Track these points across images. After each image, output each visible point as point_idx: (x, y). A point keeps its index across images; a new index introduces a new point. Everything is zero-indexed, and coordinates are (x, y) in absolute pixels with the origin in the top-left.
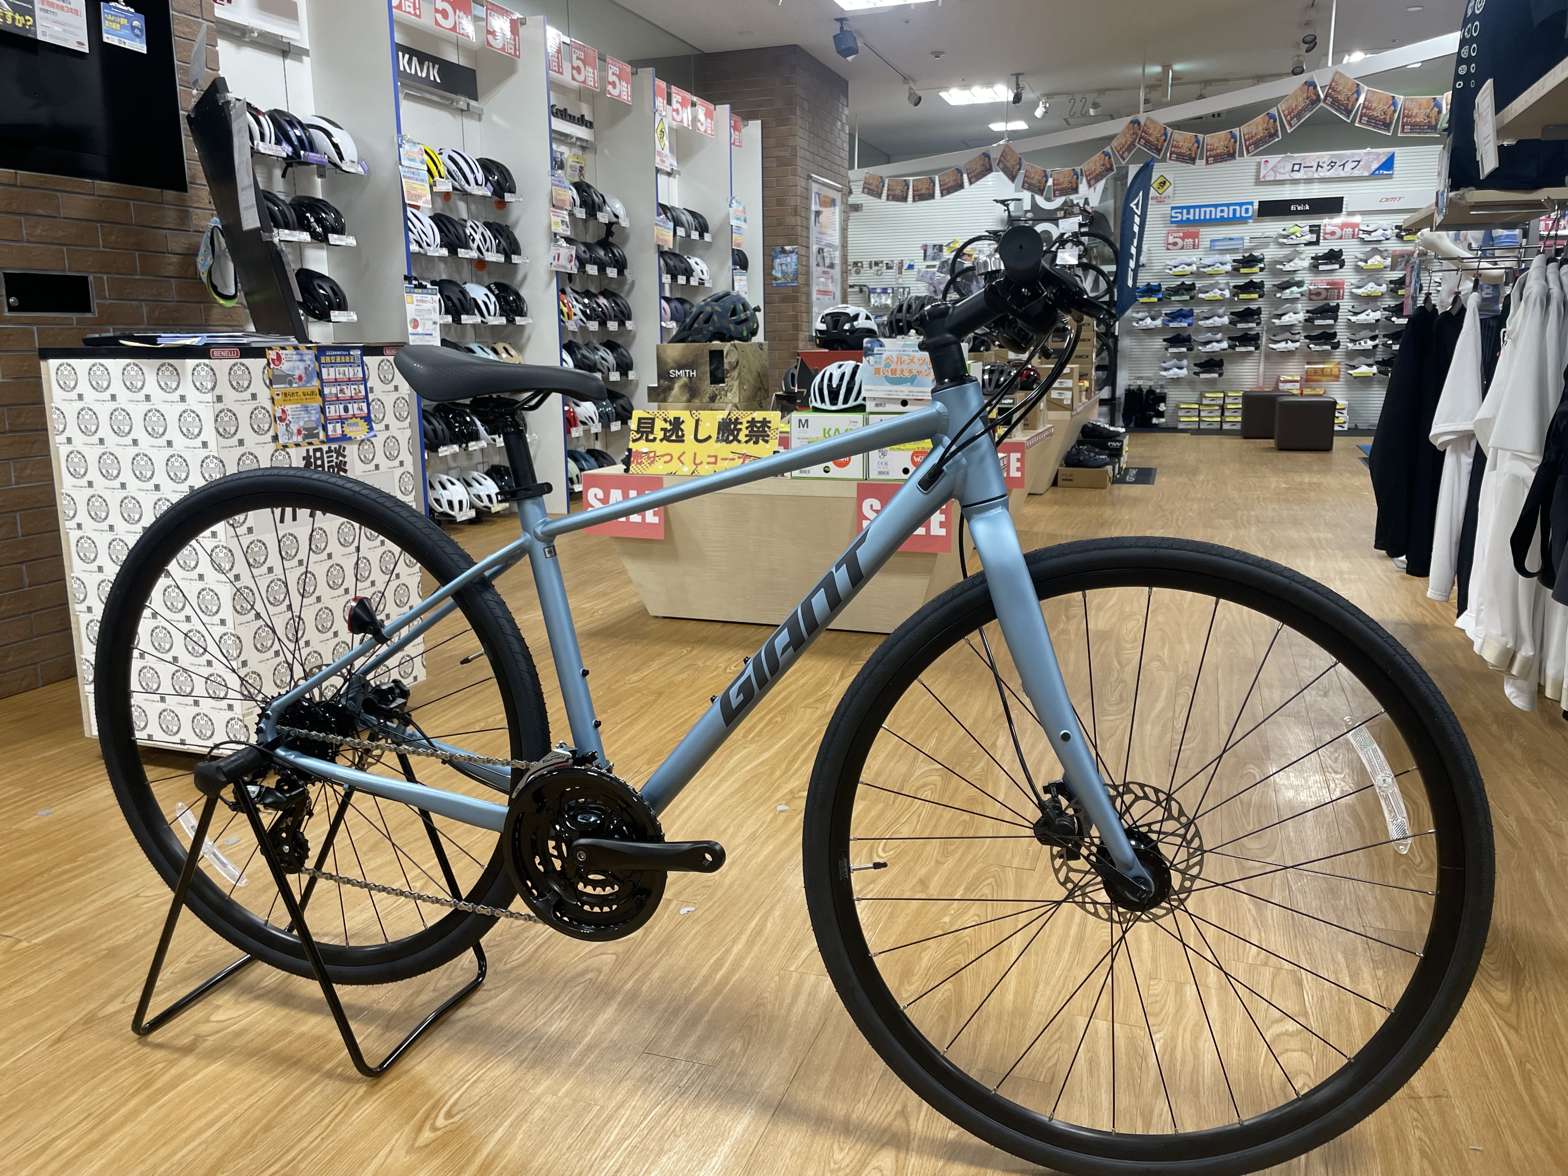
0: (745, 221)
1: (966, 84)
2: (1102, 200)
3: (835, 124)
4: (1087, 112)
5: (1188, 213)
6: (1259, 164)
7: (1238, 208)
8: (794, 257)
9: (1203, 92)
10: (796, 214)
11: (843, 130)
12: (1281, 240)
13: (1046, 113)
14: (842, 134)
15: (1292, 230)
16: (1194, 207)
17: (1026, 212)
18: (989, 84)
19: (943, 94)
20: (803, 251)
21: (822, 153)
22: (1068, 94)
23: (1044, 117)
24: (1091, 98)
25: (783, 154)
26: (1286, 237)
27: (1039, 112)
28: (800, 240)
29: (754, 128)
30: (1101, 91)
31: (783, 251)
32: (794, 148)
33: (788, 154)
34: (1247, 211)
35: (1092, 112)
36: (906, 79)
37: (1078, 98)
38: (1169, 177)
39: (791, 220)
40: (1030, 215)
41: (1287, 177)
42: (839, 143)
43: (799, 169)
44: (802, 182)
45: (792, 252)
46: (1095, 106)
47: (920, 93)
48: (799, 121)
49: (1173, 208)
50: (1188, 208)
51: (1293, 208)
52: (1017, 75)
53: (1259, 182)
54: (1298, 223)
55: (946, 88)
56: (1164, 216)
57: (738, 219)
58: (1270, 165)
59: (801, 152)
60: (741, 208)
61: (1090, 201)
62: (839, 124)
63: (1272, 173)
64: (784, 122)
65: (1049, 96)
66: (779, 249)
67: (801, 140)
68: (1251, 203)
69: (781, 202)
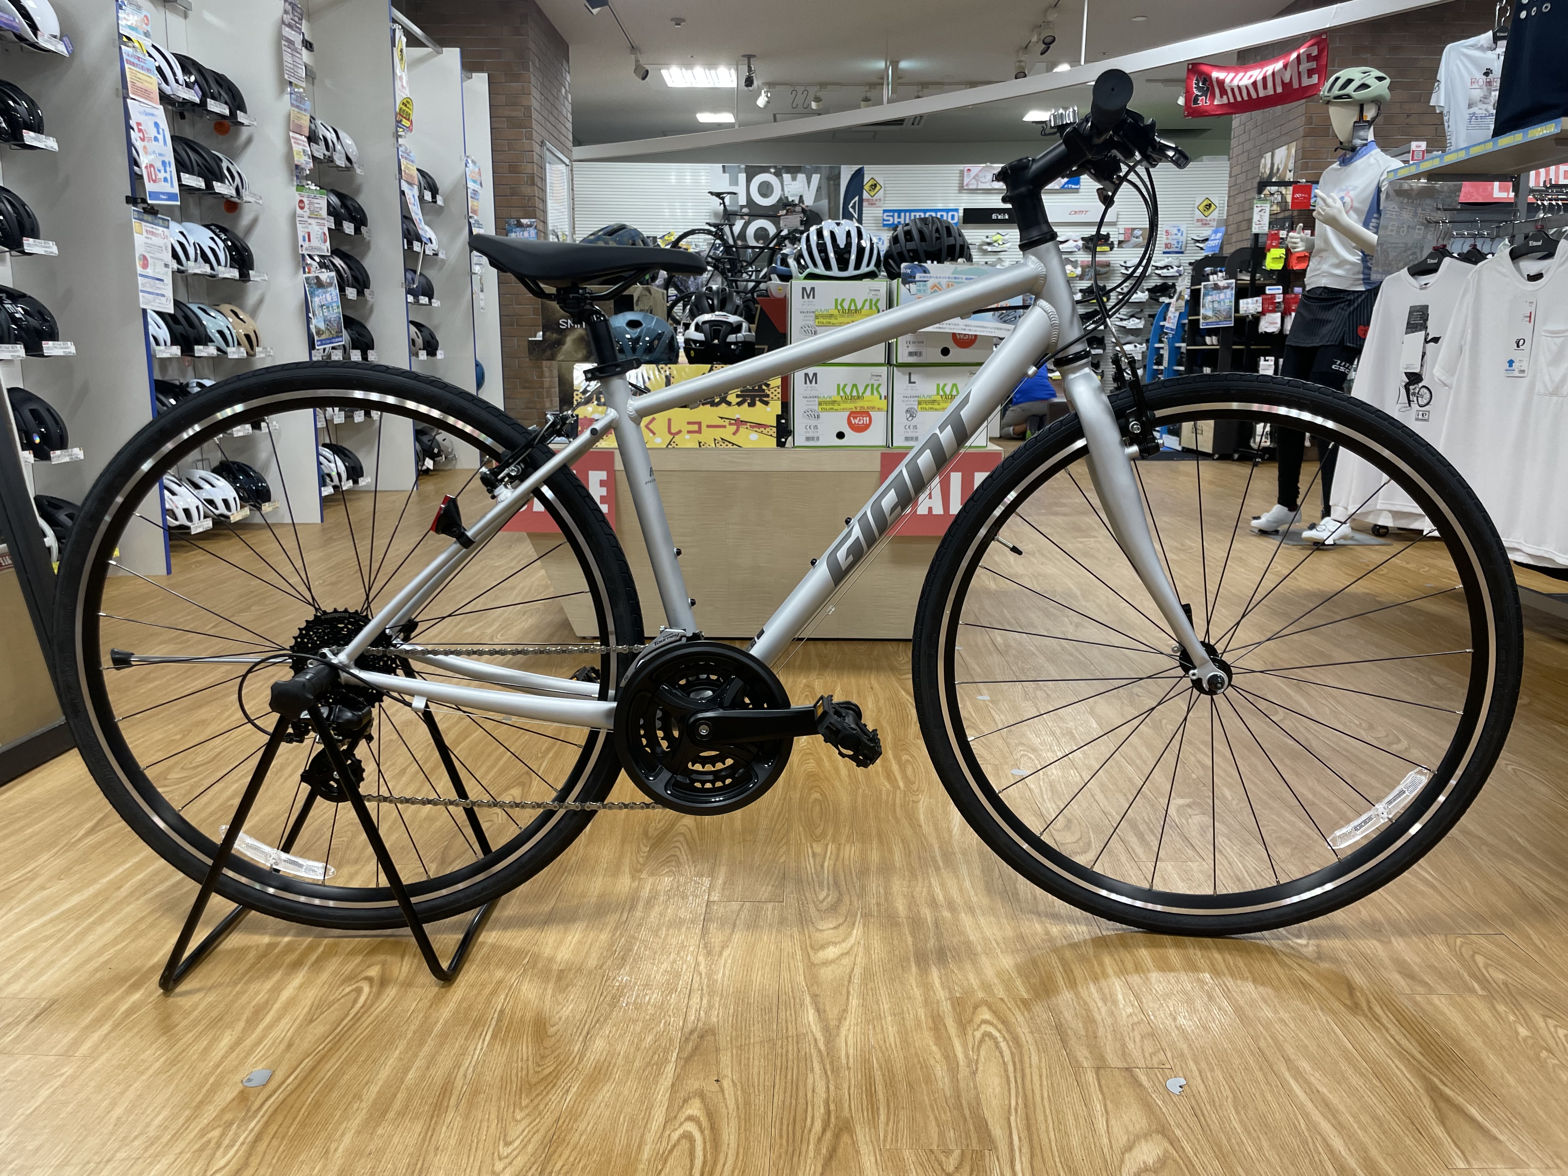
0: (481, 185)
1: (688, 65)
2: (816, 200)
3: (560, 91)
4: (809, 105)
5: (899, 217)
6: (962, 172)
7: (944, 214)
8: (533, 232)
9: (920, 94)
10: (533, 183)
11: (567, 98)
12: (985, 247)
13: (768, 102)
14: (566, 103)
15: (995, 238)
16: (905, 211)
17: (742, 207)
18: (711, 65)
19: (664, 72)
20: (541, 226)
21: (551, 119)
22: (790, 85)
23: (766, 106)
24: (813, 91)
25: (514, 114)
26: (989, 244)
27: (761, 101)
28: (539, 213)
29: (480, 81)
30: (823, 85)
31: (520, 225)
32: (528, 108)
33: (520, 114)
34: (953, 217)
35: (814, 105)
36: (633, 49)
37: (800, 89)
38: (880, 180)
39: (527, 190)
40: (745, 210)
41: (987, 186)
42: (564, 112)
43: (534, 133)
44: (537, 148)
45: (530, 226)
46: (817, 100)
47: (647, 67)
48: (533, 79)
49: (885, 211)
50: (899, 212)
51: (994, 216)
52: (749, 57)
53: (962, 189)
54: (1000, 231)
55: (667, 65)
56: (876, 219)
57: (475, 182)
58: (973, 174)
59: (535, 115)
60: (477, 170)
61: (805, 198)
62: (563, 90)
63: (974, 181)
64: (515, 77)
65: (770, 85)
66: (513, 222)
67: (535, 101)
68: (957, 210)
69: (514, 169)
